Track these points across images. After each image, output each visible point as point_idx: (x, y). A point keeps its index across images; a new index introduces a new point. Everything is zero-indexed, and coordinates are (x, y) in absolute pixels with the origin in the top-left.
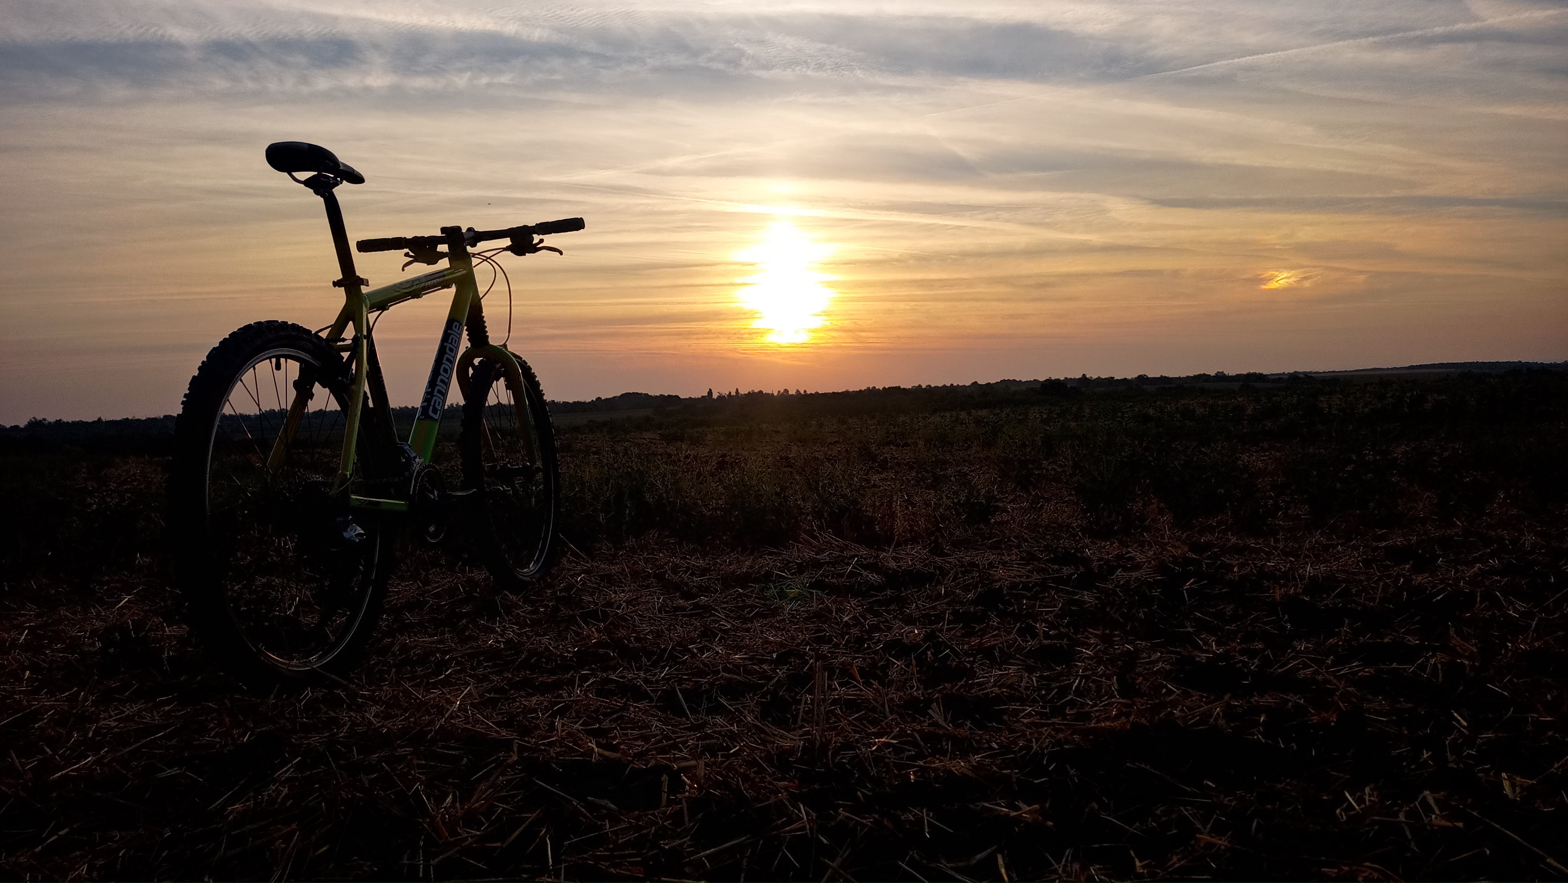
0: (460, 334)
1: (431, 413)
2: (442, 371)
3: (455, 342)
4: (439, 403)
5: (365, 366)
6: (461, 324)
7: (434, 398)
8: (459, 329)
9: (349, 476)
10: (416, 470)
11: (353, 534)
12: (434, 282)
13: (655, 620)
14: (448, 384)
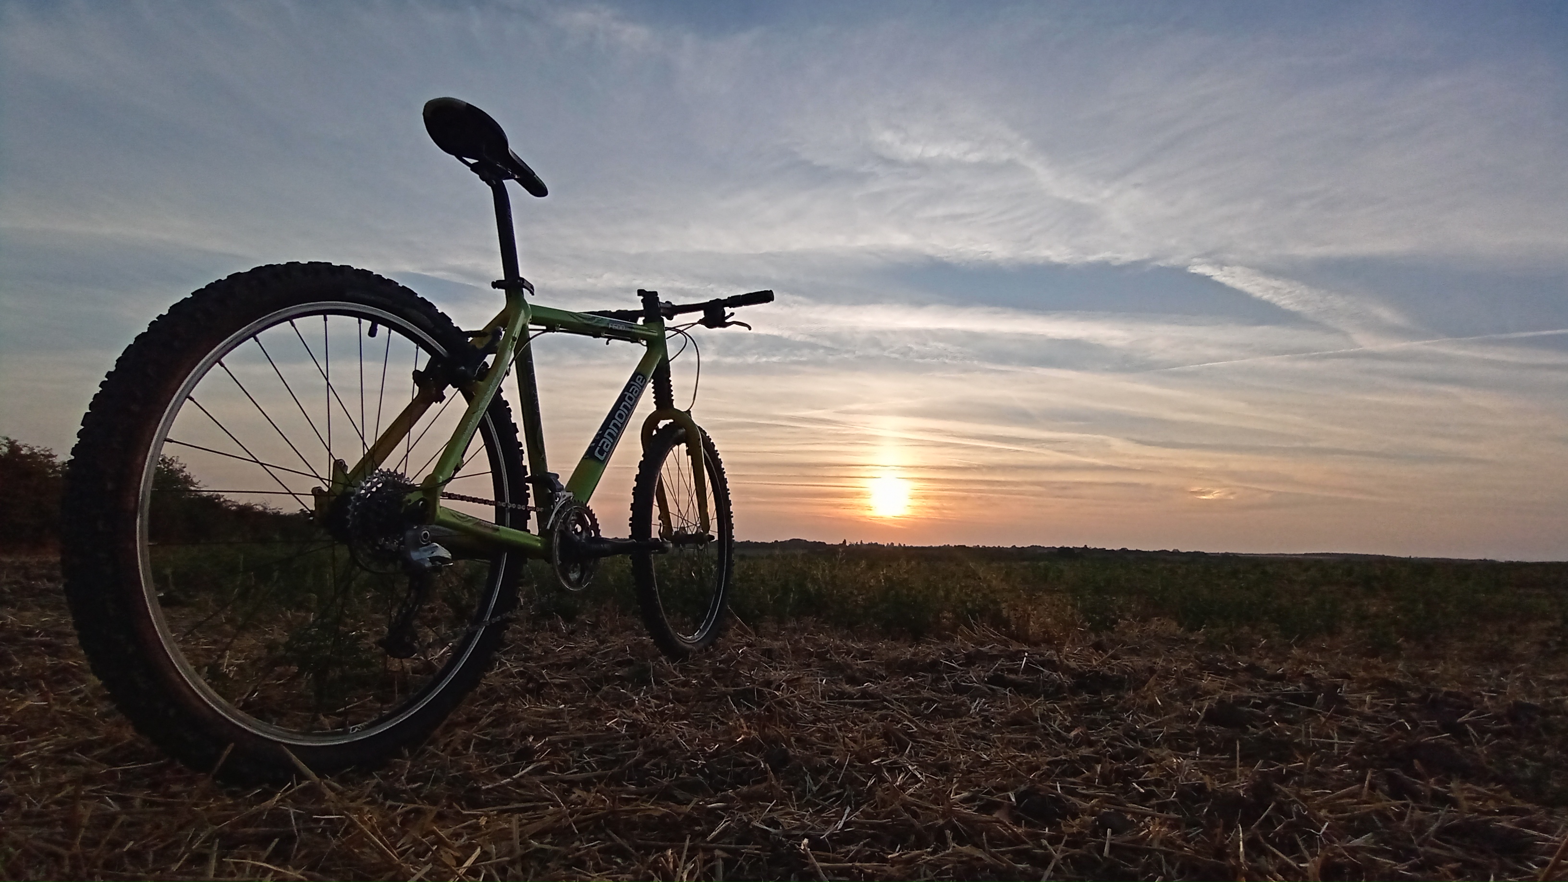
0: (642, 388)
1: (596, 454)
2: (616, 417)
3: (636, 392)
4: (608, 445)
6: (645, 378)
7: (603, 440)
8: (642, 382)
9: (441, 481)
10: (560, 502)
11: (427, 555)
12: (621, 328)
13: (819, 708)
14: (620, 429)
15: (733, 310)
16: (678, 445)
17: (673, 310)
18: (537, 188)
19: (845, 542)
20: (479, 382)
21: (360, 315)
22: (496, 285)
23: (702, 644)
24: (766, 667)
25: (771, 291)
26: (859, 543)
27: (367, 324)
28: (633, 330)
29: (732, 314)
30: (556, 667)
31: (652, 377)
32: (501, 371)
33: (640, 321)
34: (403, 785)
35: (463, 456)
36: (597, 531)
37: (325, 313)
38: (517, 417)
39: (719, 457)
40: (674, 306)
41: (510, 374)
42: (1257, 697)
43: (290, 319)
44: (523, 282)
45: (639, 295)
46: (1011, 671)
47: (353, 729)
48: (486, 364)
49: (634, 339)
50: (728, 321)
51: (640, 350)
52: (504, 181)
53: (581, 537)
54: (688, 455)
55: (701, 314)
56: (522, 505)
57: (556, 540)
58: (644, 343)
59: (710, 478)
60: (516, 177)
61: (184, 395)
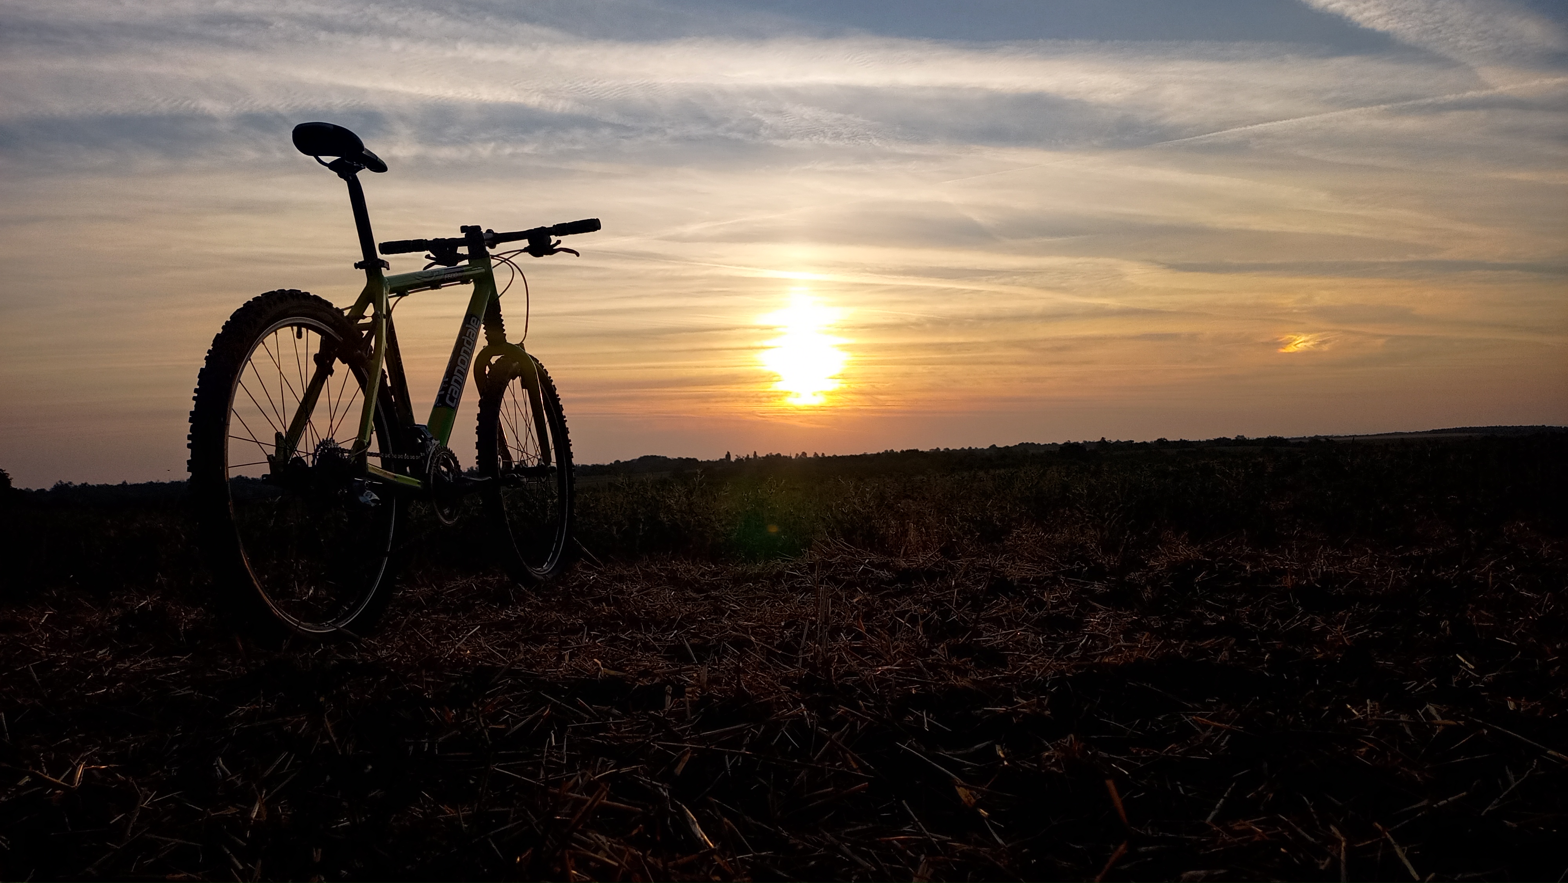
0: (478, 329)
1: (448, 401)
2: (459, 362)
3: (473, 336)
4: (456, 392)
5: (384, 344)
6: (479, 319)
7: (452, 387)
8: (476, 324)
9: (366, 444)
10: (432, 450)
11: (368, 499)
12: (454, 275)
14: (465, 375)
16: (514, 379)
18: (378, 166)
19: (728, 455)
20: (371, 361)
21: (292, 325)
22: (357, 266)
23: (552, 575)
25: (598, 220)
26: (751, 456)
28: (464, 273)
29: (559, 242)
31: (483, 318)
36: (458, 468)
40: (496, 235)
43: (262, 340)
49: (465, 281)
52: (357, 173)
53: (448, 478)
54: (523, 388)
55: (525, 243)
57: (432, 481)
58: (472, 281)
60: (366, 167)
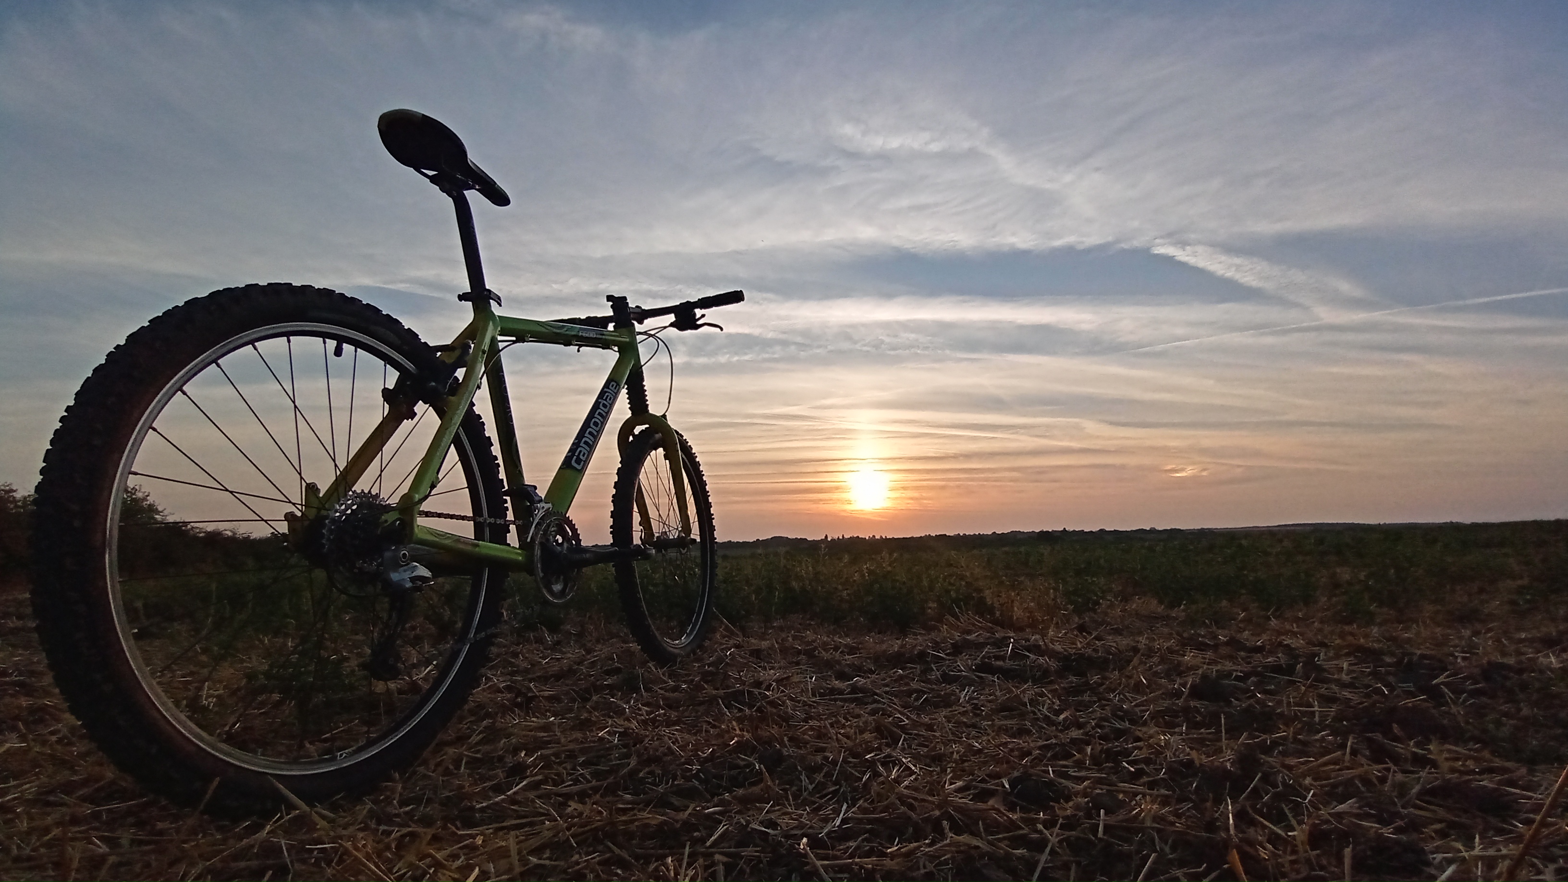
0: (617, 394)
1: (574, 463)
2: (591, 425)
3: (610, 399)
4: (584, 454)
5: (482, 382)
6: (618, 385)
7: (580, 449)
8: (615, 388)
9: (417, 500)
10: (539, 514)
11: (407, 575)
12: (591, 335)
13: (810, 706)
14: (596, 437)
15: (703, 311)
17: (643, 315)
18: (499, 198)
19: (826, 537)
20: (451, 398)
21: (325, 335)
22: (462, 297)
23: (689, 649)
24: (755, 668)
25: (741, 291)
26: (841, 538)
27: (332, 344)
28: (604, 337)
29: (703, 316)
30: (544, 679)
31: (626, 383)
32: (472, 385)
33: (611, 327)
34: (396, 809)
35: (438, 473)
36: (579, 541)
37: (288, 334)
38: (491, 430)
39: (697, 460)
40: (644, 310)
41: (482, 387)
42: (1238, 669)
43: (252, 342)
44: (490, 294)
45: (608, 300)
46: (997, 658)
47: (341, 755)
48: (456, 379)
49: (606, 345)
50: (699, 323)
51: (612, 356)
52: (465, 192)
53: (563, 548)
54: (665, 459)
55: (671, 318)
56: (500, 519)
57: (538, 552)
58: (616, 349)
59: (689, 481)
60: (477, 187)
61: (148, 425)
